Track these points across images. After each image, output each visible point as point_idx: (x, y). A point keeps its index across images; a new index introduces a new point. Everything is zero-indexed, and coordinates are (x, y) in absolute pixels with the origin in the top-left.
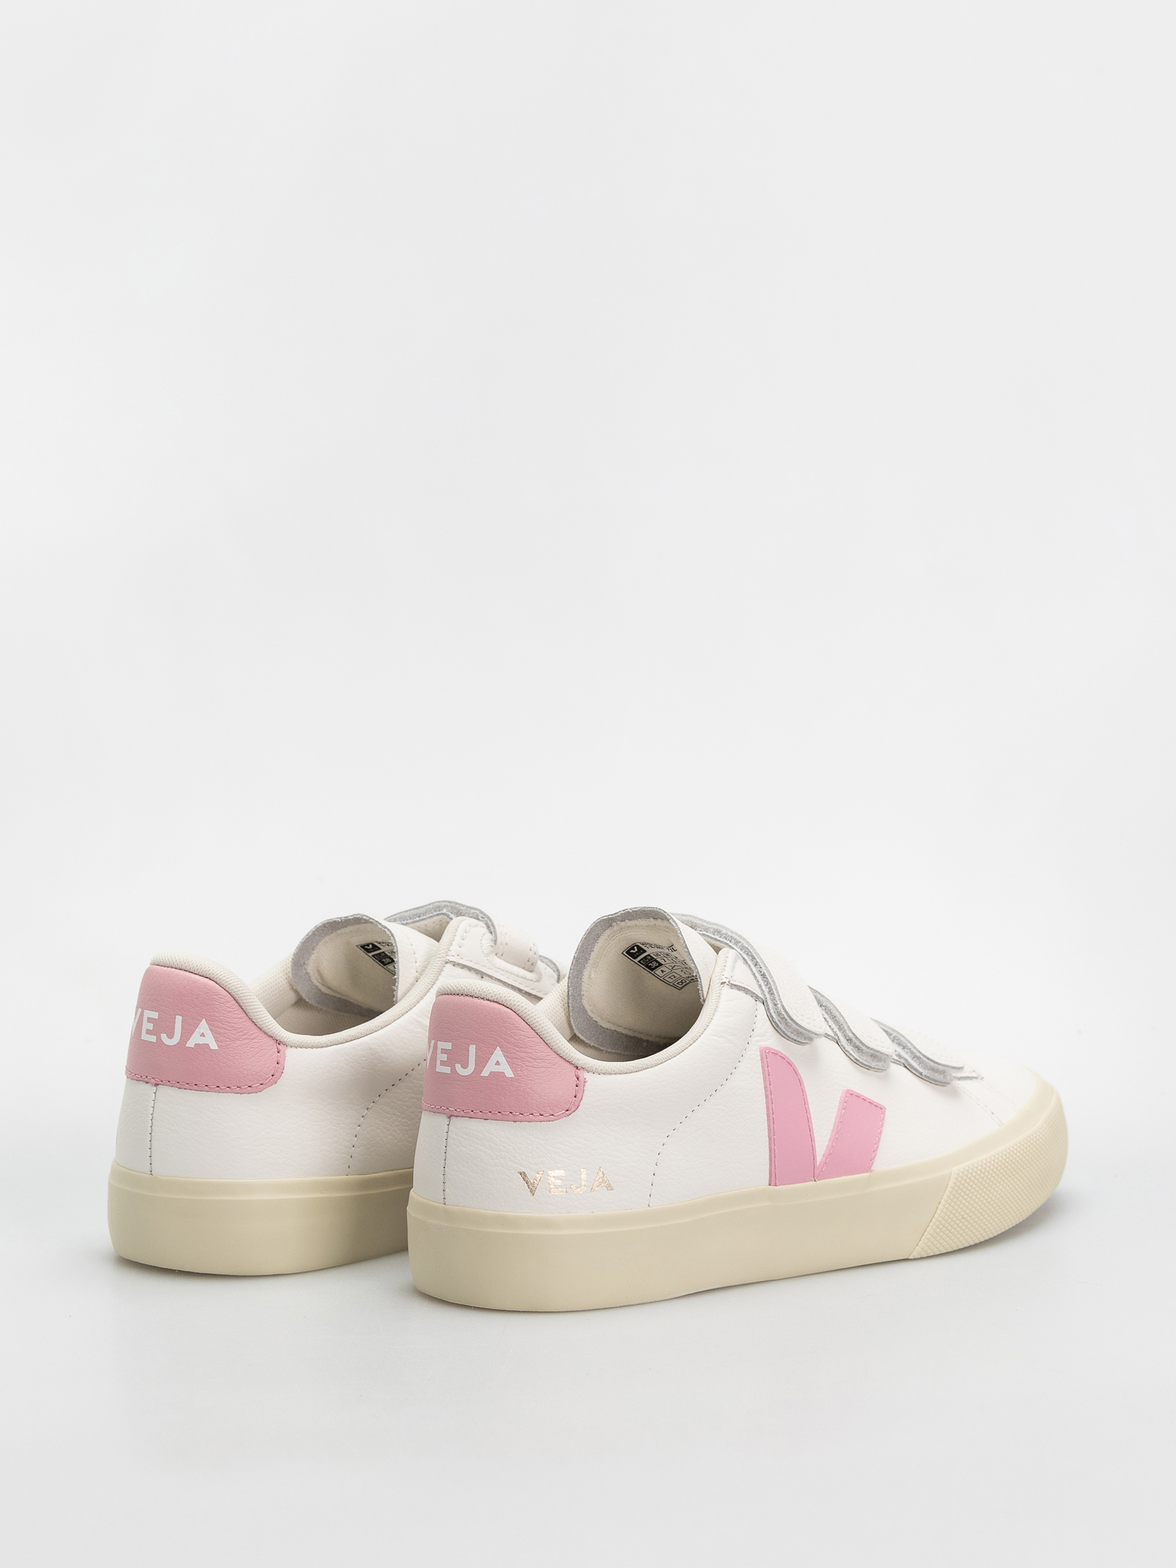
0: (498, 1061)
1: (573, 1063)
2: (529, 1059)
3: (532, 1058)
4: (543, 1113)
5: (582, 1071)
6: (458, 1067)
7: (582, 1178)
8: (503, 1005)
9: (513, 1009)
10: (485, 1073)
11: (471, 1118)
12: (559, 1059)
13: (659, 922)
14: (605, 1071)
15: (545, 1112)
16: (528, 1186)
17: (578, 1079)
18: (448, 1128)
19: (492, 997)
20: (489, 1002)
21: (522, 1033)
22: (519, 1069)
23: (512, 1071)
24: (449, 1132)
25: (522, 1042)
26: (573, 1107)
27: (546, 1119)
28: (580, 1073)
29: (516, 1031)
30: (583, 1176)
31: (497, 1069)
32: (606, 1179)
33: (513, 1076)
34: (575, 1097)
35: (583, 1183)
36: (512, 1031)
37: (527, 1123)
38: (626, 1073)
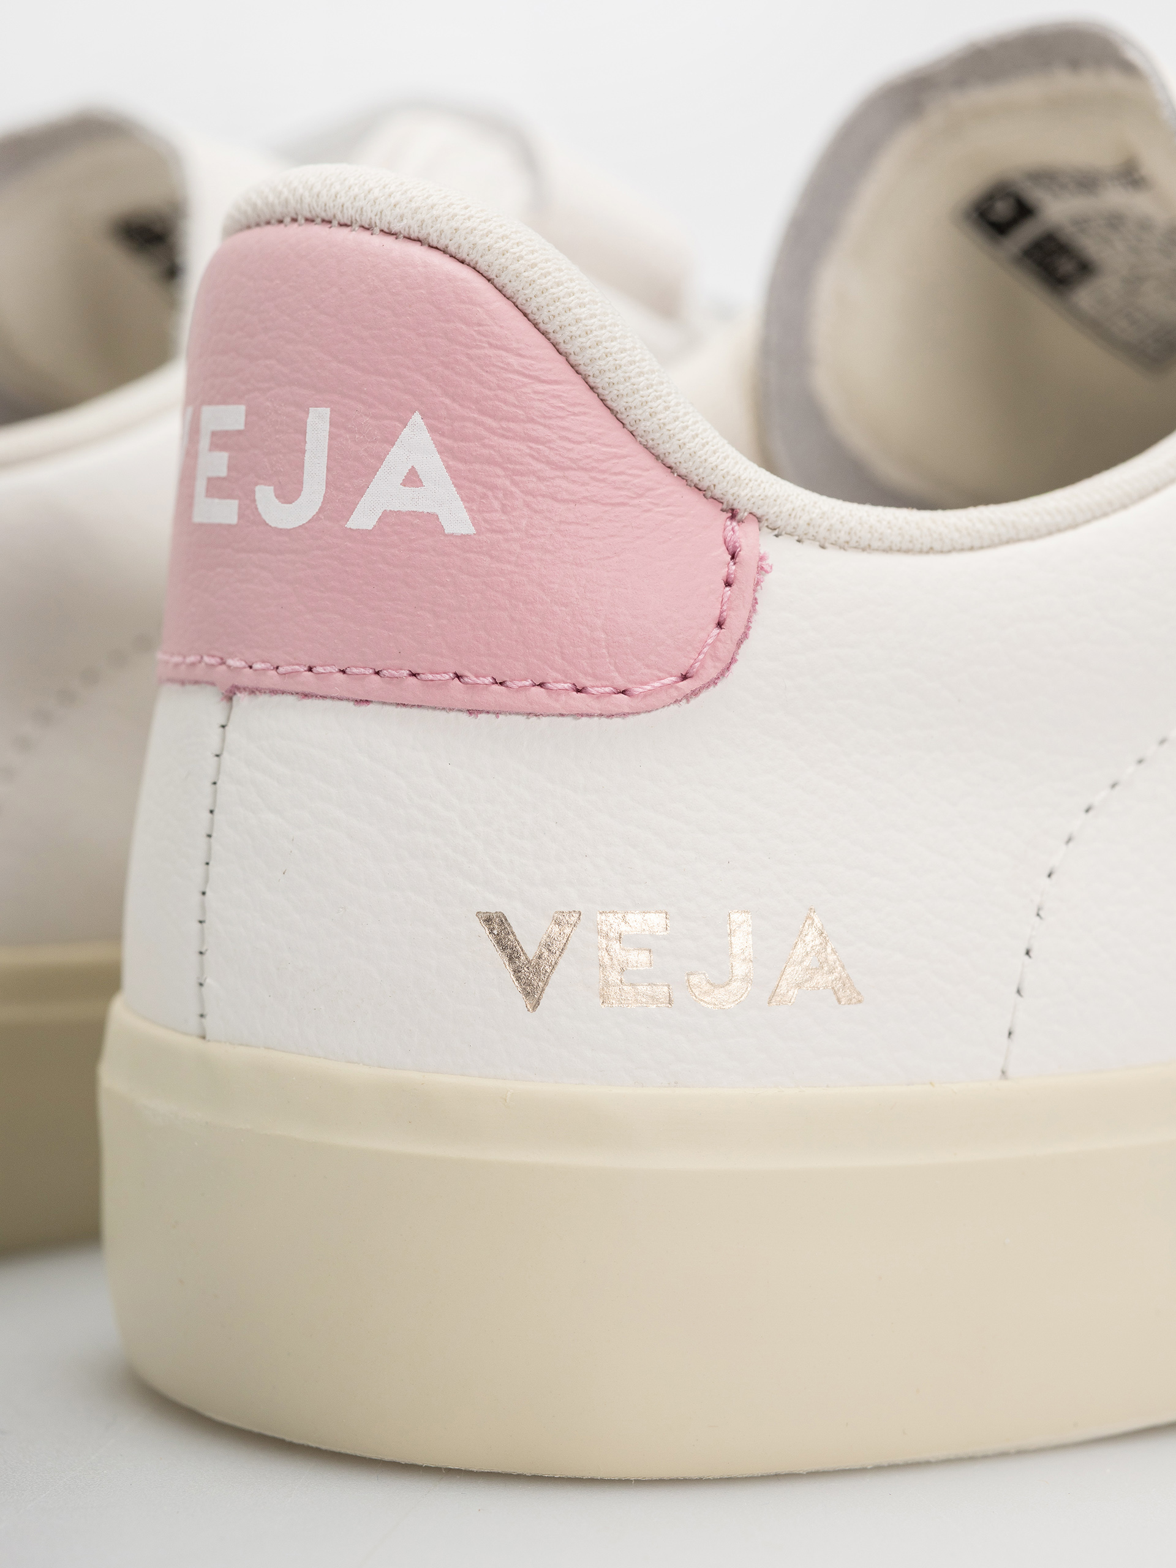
0: (413, 472)
1: (718, 493)
2: (538, 466)
3: (549, 463)
4: (583, 681)
5: (751, 527)
6: (265, 496)
7: (736, 950)
8: (444, 252)
9: (482, 266)
10: (363, 518)
11: (306, 695)
12: (658, 473)
13: (1087, 82)
14: (843, 537)
15: (595, 677)
16: (516, 971)
17: (733, 557)
18: (223, 740)
19: (402, 218)
20: (391, 239)
21: (513, 360)
22: (496, 505)
23: (470, 510)
24: (225, 755)
25: (511, 398)
26: (709, 663)
27: (595, 706)
28: (746, 536)
29: (491, 352)
30: (741, 941)
31: (407, 501)
32: (832, 958)
33: (471, 530)
34: (720, 625)
35: (740, 969)
36: (473, 352)
37: (521, 719)
38: (931, 550)
